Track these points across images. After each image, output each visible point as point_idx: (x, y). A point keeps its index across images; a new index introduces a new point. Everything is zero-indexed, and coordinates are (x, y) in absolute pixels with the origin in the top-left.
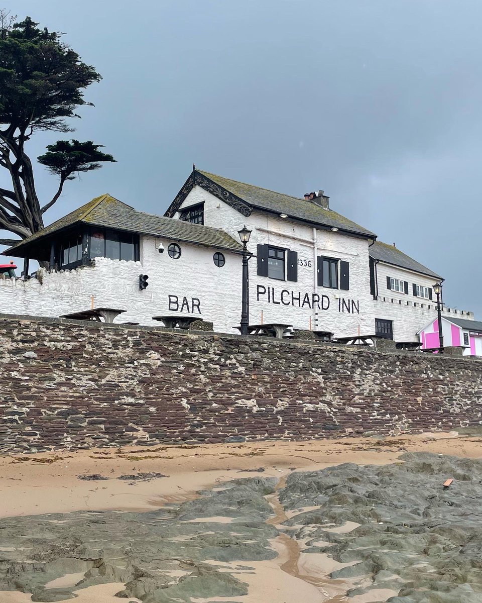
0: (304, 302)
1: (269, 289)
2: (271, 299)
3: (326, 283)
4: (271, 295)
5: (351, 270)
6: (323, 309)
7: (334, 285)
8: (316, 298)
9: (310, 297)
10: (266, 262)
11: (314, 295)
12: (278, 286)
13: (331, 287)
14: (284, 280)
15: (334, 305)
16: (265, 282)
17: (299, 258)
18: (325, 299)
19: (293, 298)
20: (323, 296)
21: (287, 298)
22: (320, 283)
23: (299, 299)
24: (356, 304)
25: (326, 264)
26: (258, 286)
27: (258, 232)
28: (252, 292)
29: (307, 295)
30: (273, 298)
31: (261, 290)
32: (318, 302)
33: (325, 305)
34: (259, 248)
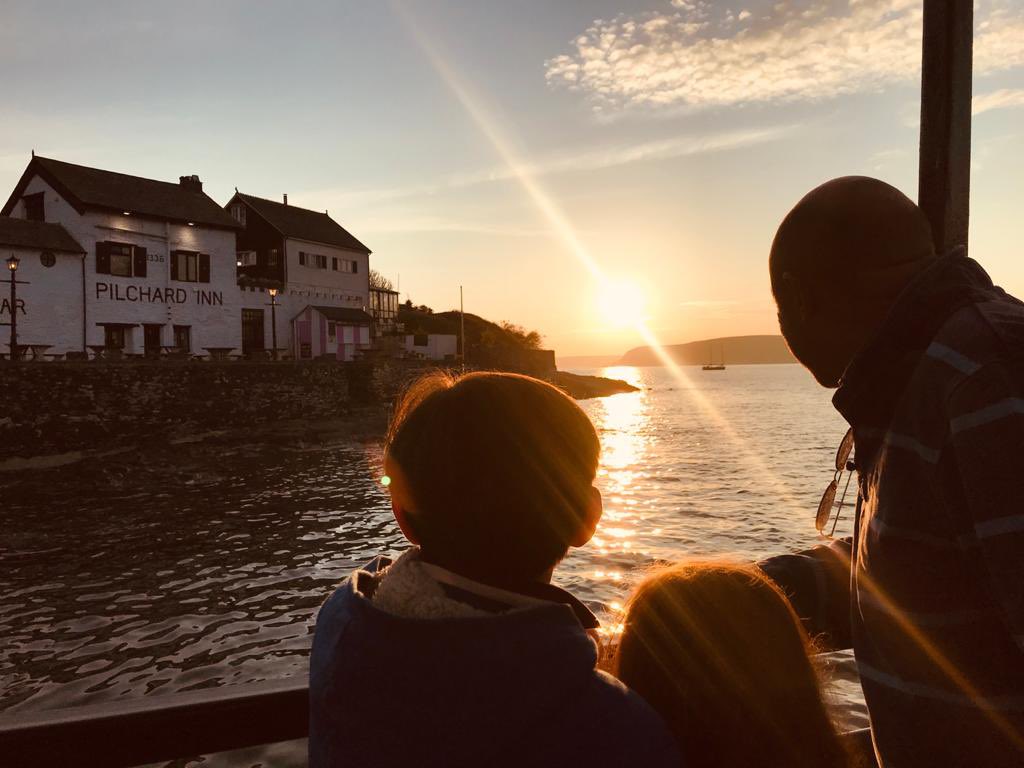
0: (155, 296)
1: (111, 285)
2: (114, 296)
3: (182, 275)
4: (114, 292)
5: (212, 262)
6: (178, 302)
7: (192, 277)
8: (170, 292)
9: (163, 291)
10: (108, 259)
11: (167, 290)
12: (123, 283)
13: (188, 280)
14: (129, 276)
15: (192, 297)
16: (107, 279)
17: (149, 252)
18: (181, 293)
19: (141, 294)
20: (178, 290)
21: (134, 294)
22: (175, 276)
23: (149, 294)
24: (219, 296)
25: (181, 259)
26: (98, 284)
27: (97, 229)
28: (91, 289)
29: (158, 290)
30: (117, 294)
31: (101, 287)
32: (172, 296)
33: (181, 298)
34: (99, 245)
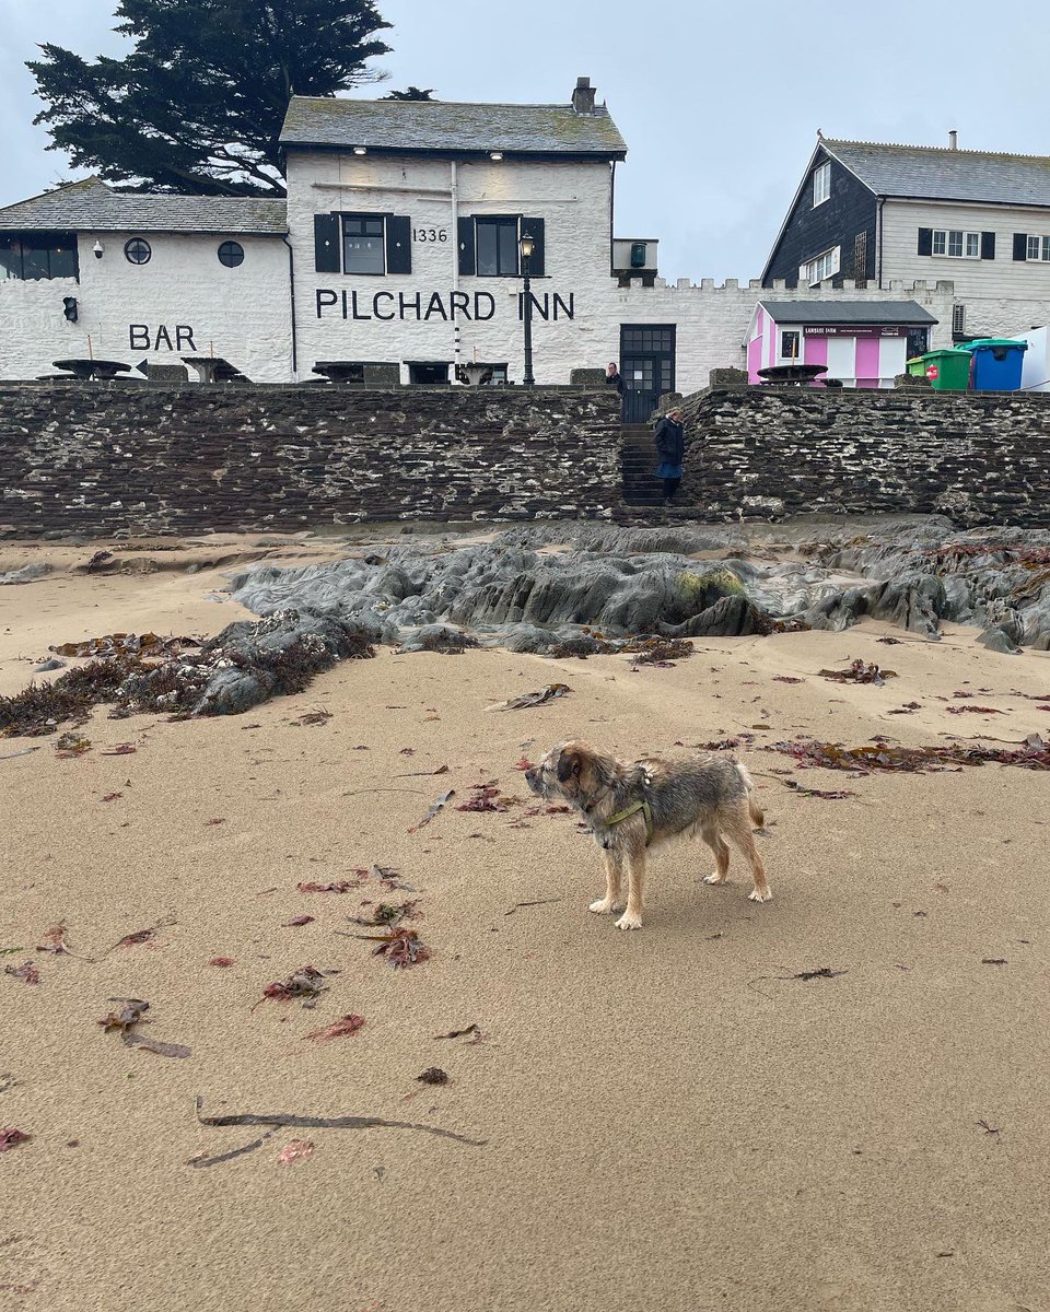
0: (431, 309)
1: (344, 293)
2: (350, 312)
4: (350, 304)
5: (551, 233)
6: (478, 318)
8: (460, 300)
9: (445, 299)
10: (338, 245)
11: (453, 295)
12: (366, 287)
13: (497, 274)
15: (507, 308)
17: (415, 225)
18: (483, 298)
19: (402, 306)
20: (477, 294)
21: (387, 306)
22: (467, 267)
23: (417, 306)
24: (566, 300)
26: (319, 292)
27: (317, 191)
28: (307, 303)
29: (436, 296)
30: (355, 311)
31: (325, 298)
32: (464, 308)
33: (484, 310)
34: (320, 220)
